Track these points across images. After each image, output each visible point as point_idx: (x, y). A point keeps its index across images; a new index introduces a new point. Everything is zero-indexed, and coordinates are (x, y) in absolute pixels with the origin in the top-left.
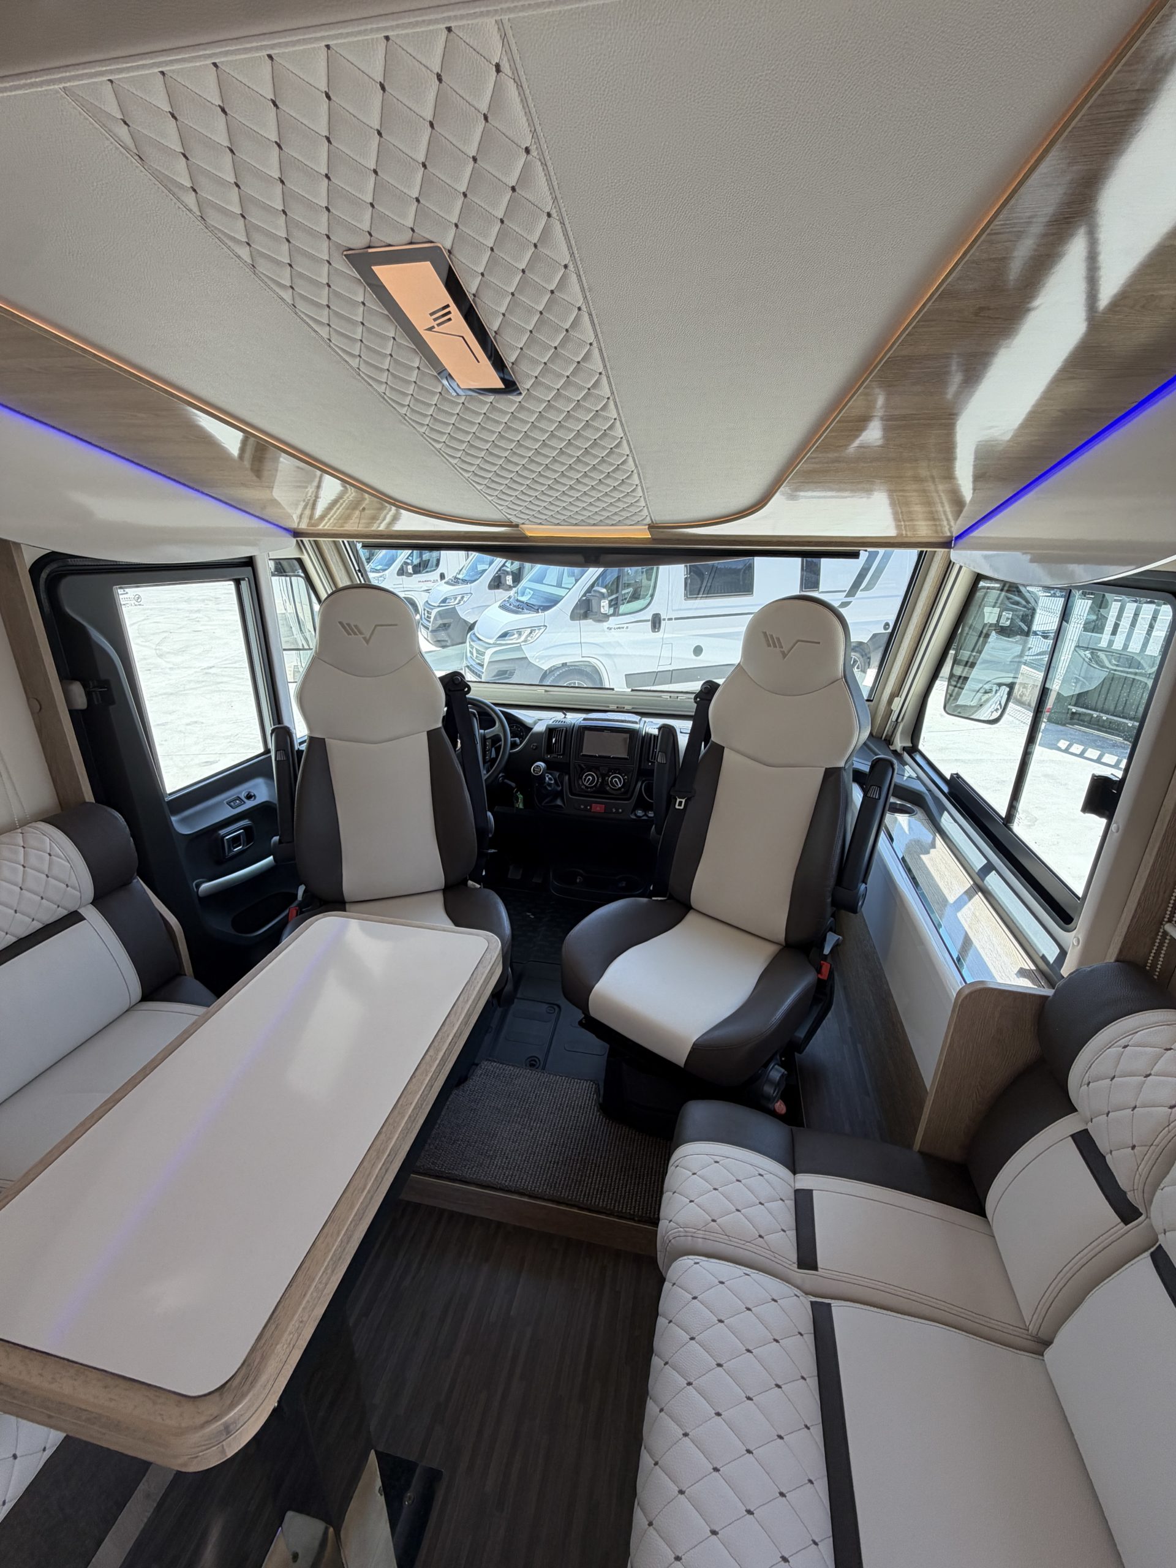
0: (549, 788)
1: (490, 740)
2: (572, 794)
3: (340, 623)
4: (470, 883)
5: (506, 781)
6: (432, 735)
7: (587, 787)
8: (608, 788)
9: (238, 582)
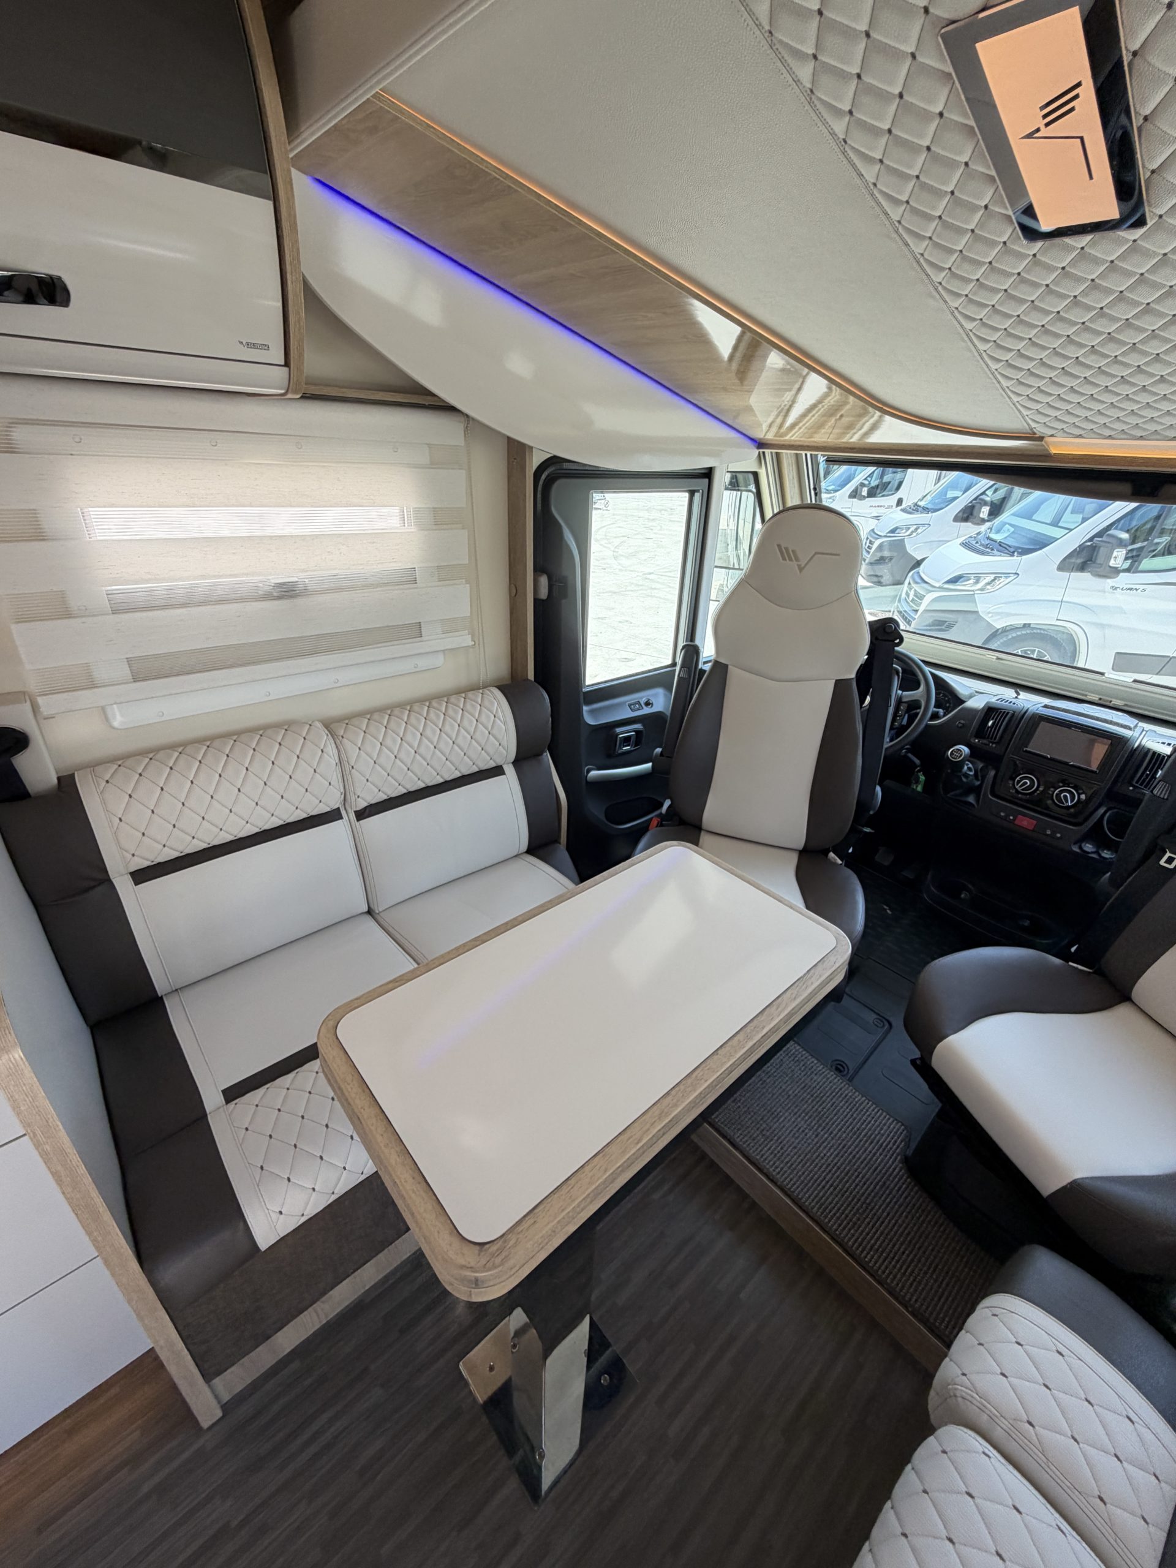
0: (964, 780)
1: (906, 705)
2: (993, 794)
3: (779, 546)
4: (832, 855)
5: (910, 755)
6: (840, 686)
7: (1017, 792)
8: (1049, 802)
9: (692, 493)
